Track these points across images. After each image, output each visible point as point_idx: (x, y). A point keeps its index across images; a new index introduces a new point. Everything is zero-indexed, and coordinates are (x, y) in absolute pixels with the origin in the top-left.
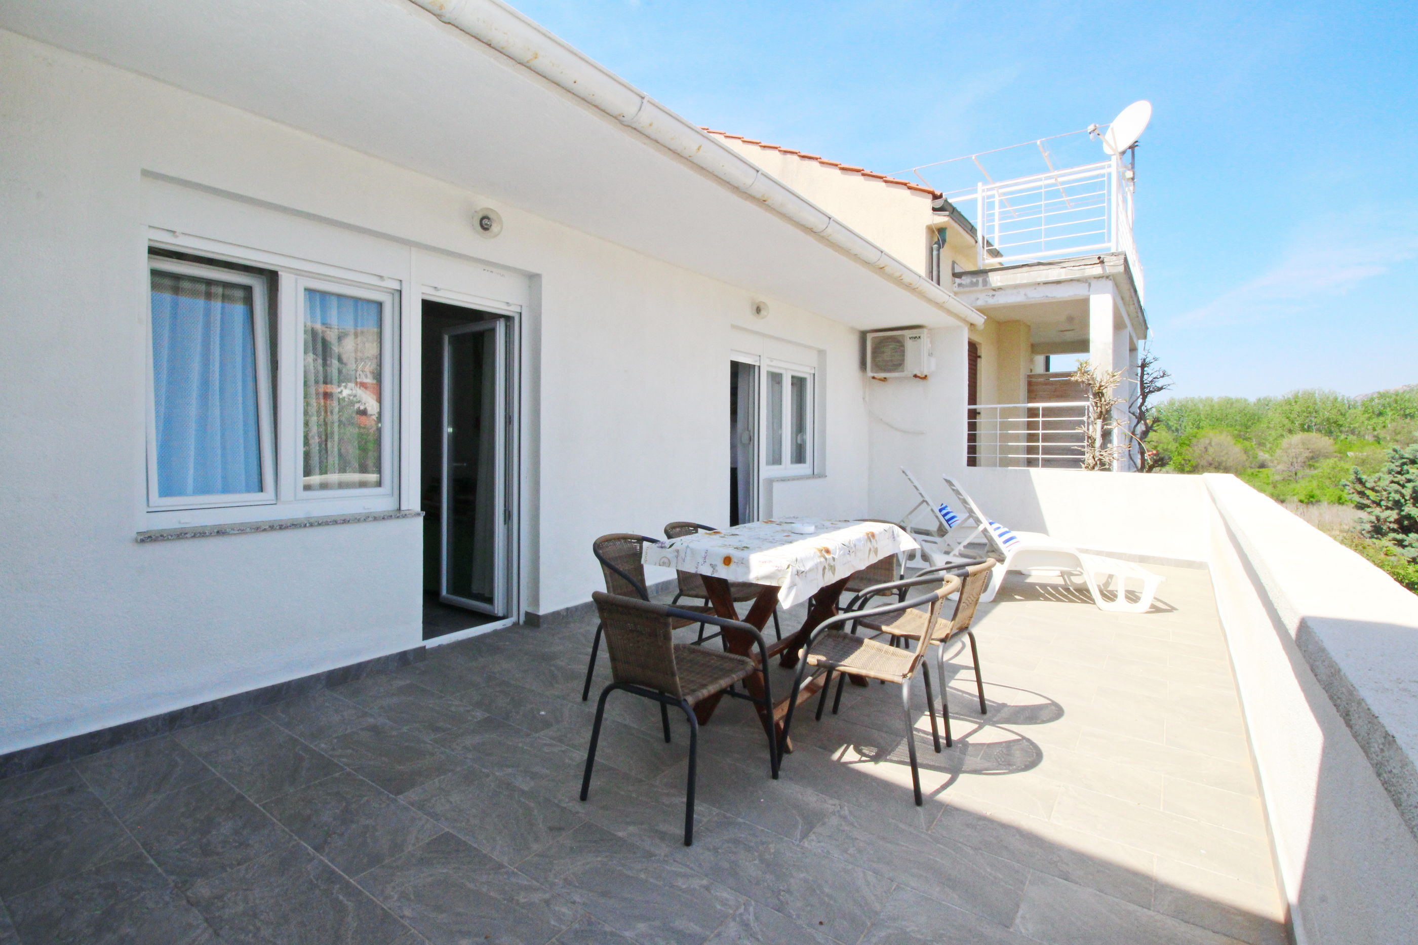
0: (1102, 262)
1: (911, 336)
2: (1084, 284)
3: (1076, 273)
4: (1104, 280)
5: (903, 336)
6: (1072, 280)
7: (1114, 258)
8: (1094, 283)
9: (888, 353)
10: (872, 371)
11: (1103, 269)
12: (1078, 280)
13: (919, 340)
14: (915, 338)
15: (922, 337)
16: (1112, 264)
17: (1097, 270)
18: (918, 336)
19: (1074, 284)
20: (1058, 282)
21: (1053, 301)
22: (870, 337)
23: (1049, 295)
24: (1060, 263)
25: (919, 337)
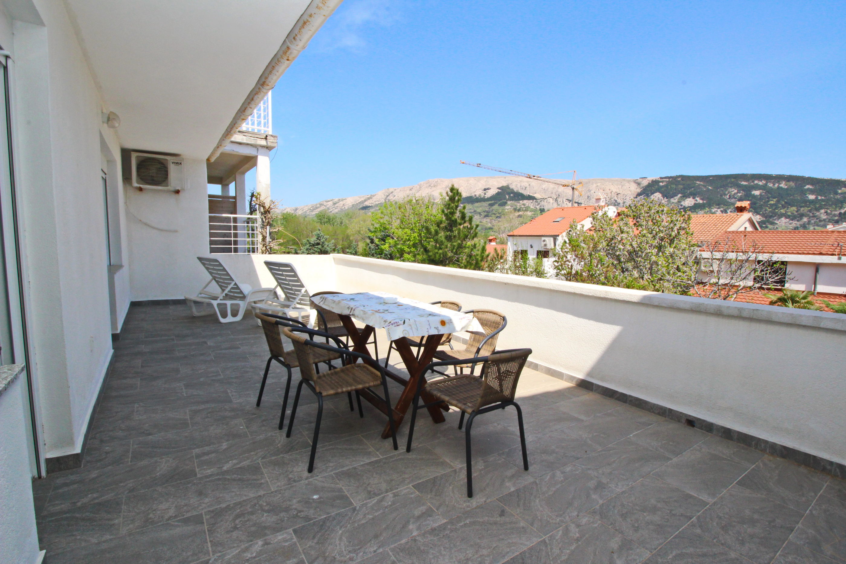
0: (266, 138)
1: (175, 161)
2: (254, 149)
3: (251, 141)
4: (265, 149)
5: (167, 160)
6: (248, 144)
7: (273, 138)
8: (260, 149)
9: (153, 171)
10: (138, 183)
11: (267, 142)
12: (251, 145)
13: (180, 165)
14: (177, 163)
15: (182, 164)
16: (271, 141)
17: (263, 142)
18: (179, 162)
19: (249, 147)
20: (240, 144)
21: (237, 154)
22: (134, 156)
23: (235, 150)
24: (243, 132)
25: (181, 163)
